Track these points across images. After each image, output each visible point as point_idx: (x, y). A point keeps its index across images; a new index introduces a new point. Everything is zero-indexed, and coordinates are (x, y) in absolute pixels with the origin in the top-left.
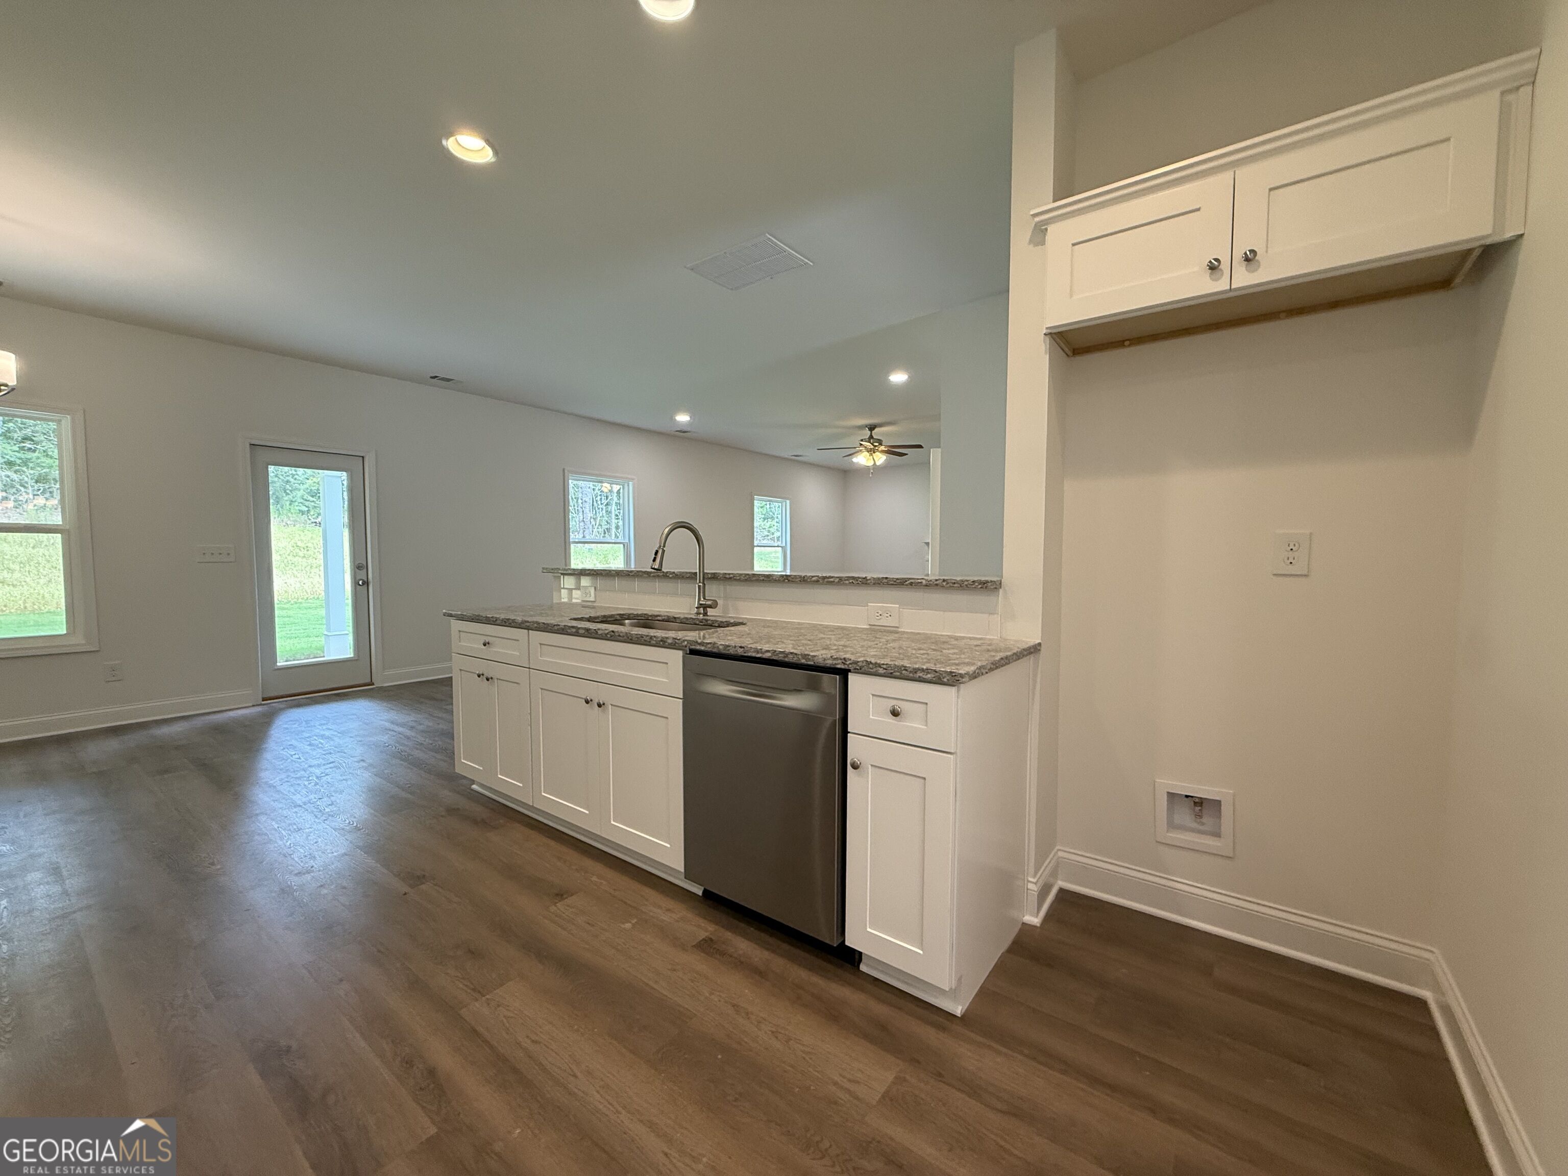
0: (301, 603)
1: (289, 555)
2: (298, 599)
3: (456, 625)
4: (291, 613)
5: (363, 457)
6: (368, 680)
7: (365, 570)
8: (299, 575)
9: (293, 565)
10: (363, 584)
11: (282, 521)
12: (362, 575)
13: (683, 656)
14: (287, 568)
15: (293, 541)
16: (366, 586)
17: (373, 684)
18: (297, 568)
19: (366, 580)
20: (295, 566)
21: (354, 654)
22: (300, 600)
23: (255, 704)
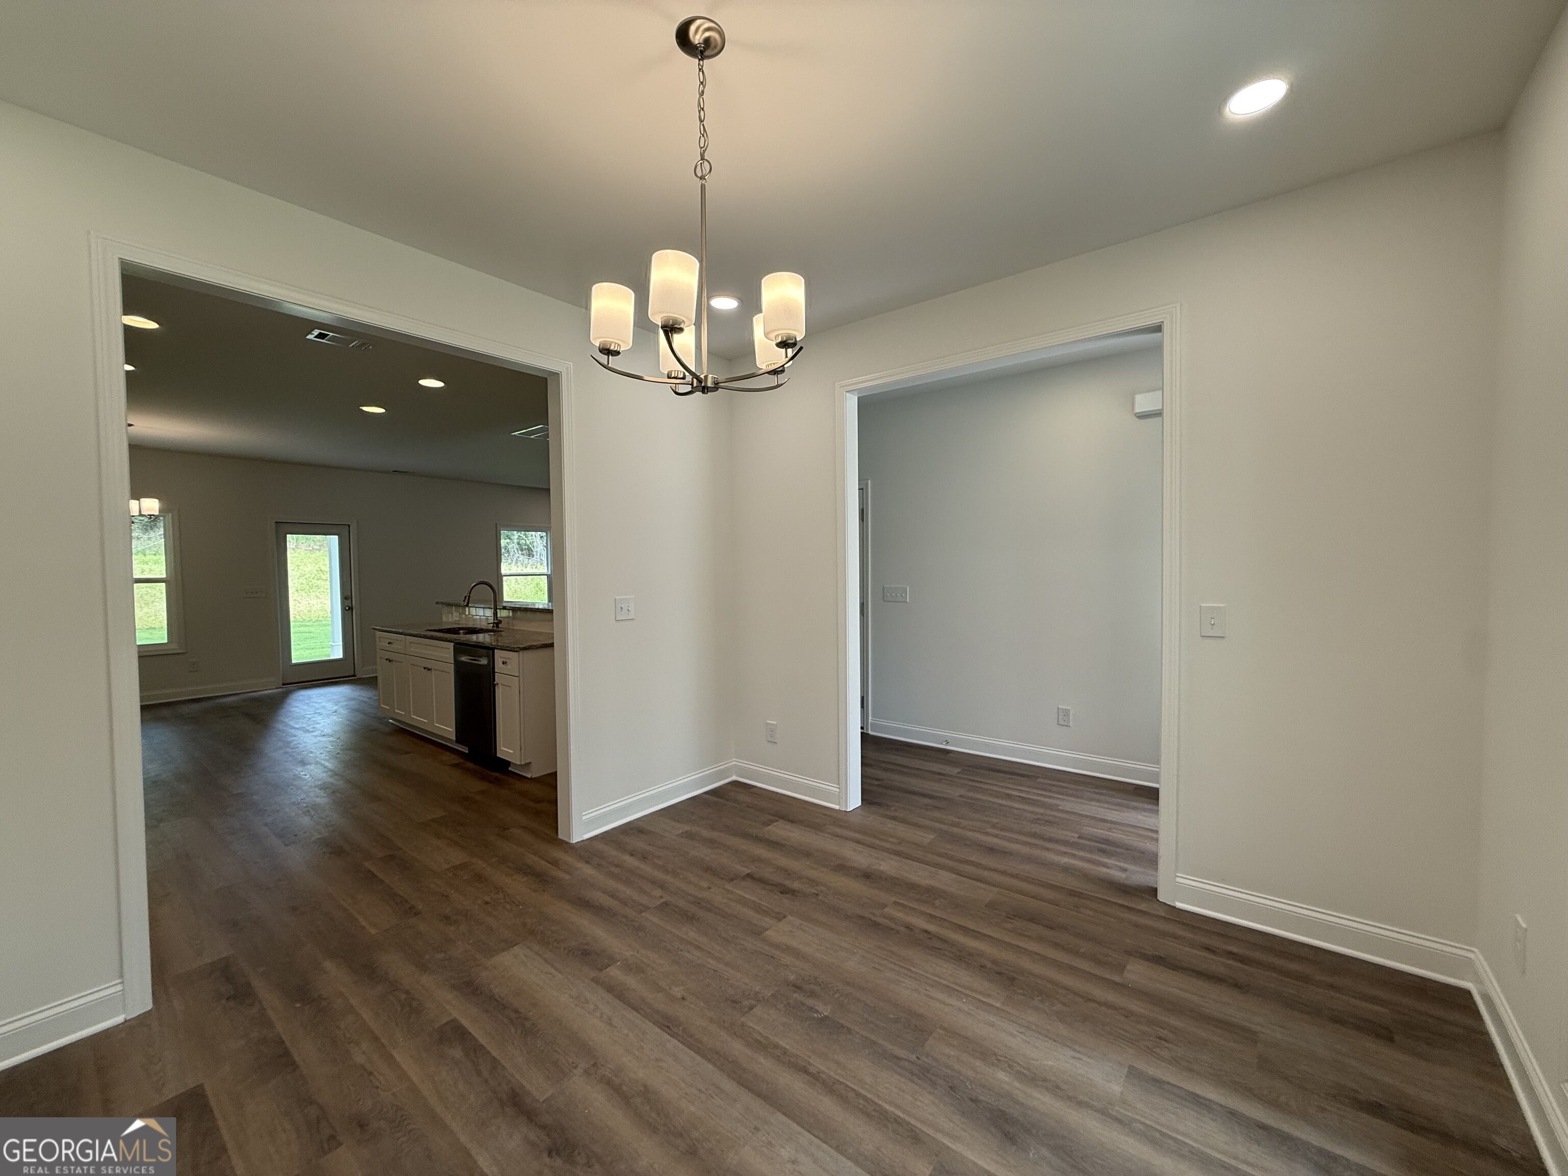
0: (321, 621)
1: (313, 578)
2: (319, 617)
3: (378, 634)
4: (312, 629)
5: (349, 525)
6: (352, 673)
7: (350, 600)
8: (321, 596)
9: (317, 587)
10: (349, 609)
11: (309, 545)
12: (348, 603)
13: (454, 646)
14: (311, 591)
15: (318, 566)
16: (350, 610)
17: (355, 676)
18: (319, 590)
19: (350, 606)
20: (318, 589)
21: (343, 656)
22: (320, 619)
23: (278, 687)
